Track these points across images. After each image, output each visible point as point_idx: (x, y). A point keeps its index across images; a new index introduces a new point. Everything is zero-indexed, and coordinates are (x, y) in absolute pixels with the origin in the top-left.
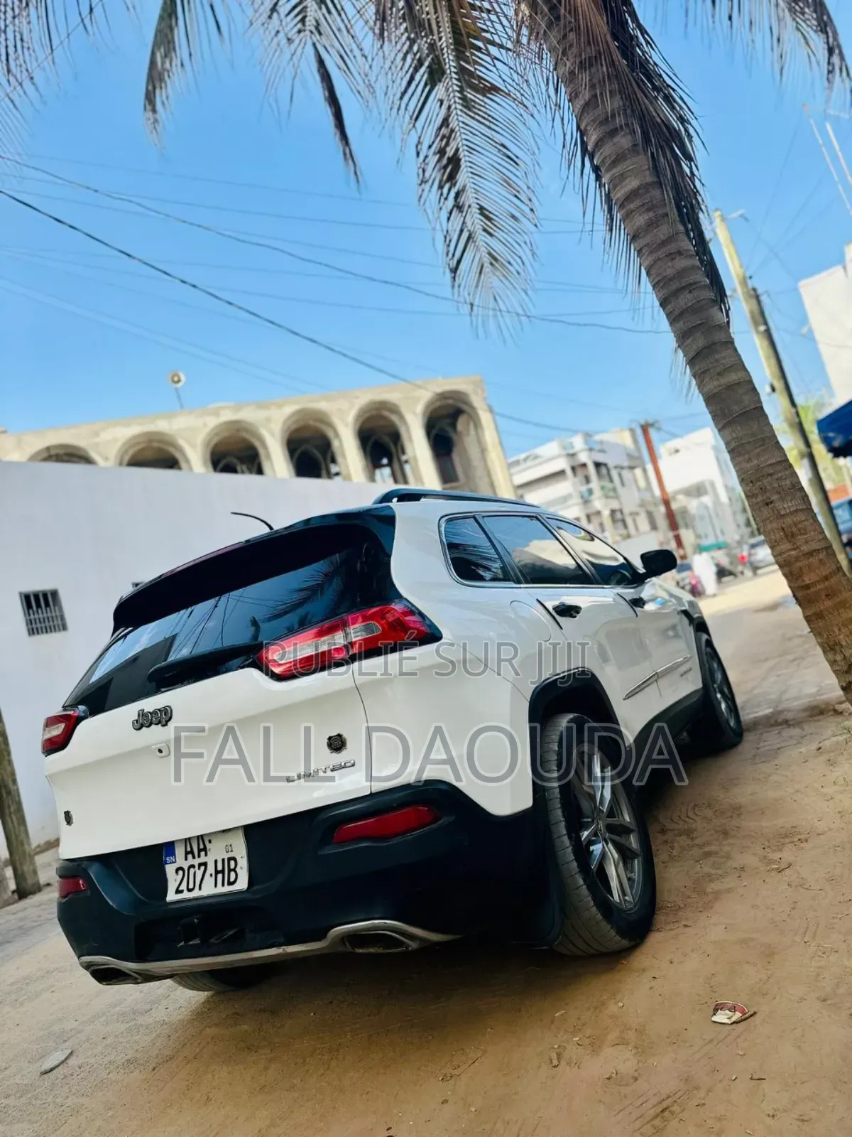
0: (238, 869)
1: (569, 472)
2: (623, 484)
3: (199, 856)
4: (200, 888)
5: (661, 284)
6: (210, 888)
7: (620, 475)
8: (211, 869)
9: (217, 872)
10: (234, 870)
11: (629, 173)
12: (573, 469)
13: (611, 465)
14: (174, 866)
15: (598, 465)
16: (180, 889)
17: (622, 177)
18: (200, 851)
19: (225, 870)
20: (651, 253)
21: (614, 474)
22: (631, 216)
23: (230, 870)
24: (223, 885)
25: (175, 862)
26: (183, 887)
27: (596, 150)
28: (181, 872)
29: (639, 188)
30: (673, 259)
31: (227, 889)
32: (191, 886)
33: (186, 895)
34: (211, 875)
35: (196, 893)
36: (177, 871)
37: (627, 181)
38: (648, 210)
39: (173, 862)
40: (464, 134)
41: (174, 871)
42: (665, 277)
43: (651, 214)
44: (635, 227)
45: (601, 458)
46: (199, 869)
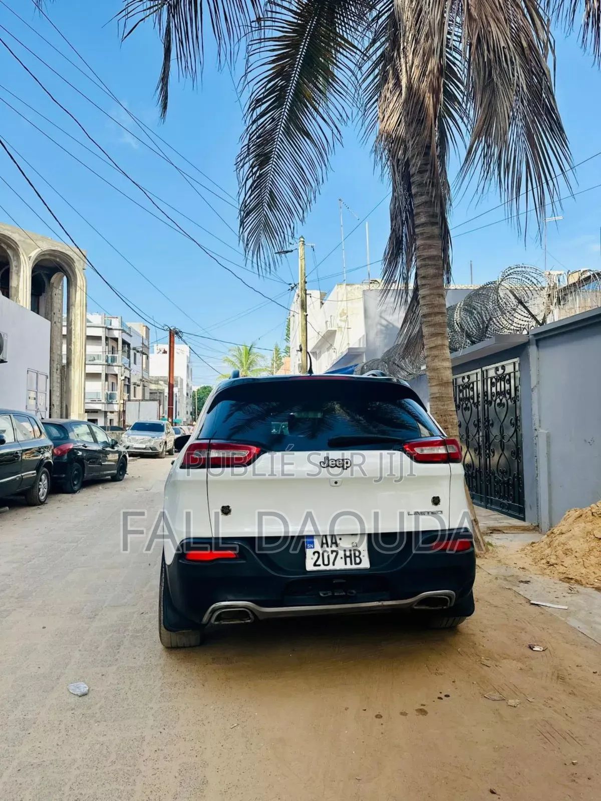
0: (361, 556)
1: (104, 339)
2: (135, 363)
3: (331, 547)
4: (334, 564)
5: (430, 306)
6: (340, 565)
7: (135, 354)
8: (341, 554)
9: (346, 557)
10: (359, 557)
11: (433, 246)
12: (107, 338)
13: (132, 346)
14: (313, 550)
15: (124, 342)
16: (317, 563)
17: (430, 246)
18: (332, 543)
19: (353, 555)
20: (430, 289)
21: (132, 352)
22: (427, 267)
23: (355, 557)
24: (351, 564)
25: (314, 548)
26: (320, 562)
27: (421, 226)
28: (316, 555)
29: (436, 256)
30: (439, 297)
31: (354, 566)
32: (326, 562)
33: (322, 568)
34: (342, 558)
35: (331, 567)
36: (314, 553)
37: (432, 250)
38: (437, 269)
39: (312, 548)
40: (279, 145)
41: (312, 553)
42: (433, 304)
43: (437, 271)
44: (427, 273)
45: (127, 339)
46: (332, 553)
